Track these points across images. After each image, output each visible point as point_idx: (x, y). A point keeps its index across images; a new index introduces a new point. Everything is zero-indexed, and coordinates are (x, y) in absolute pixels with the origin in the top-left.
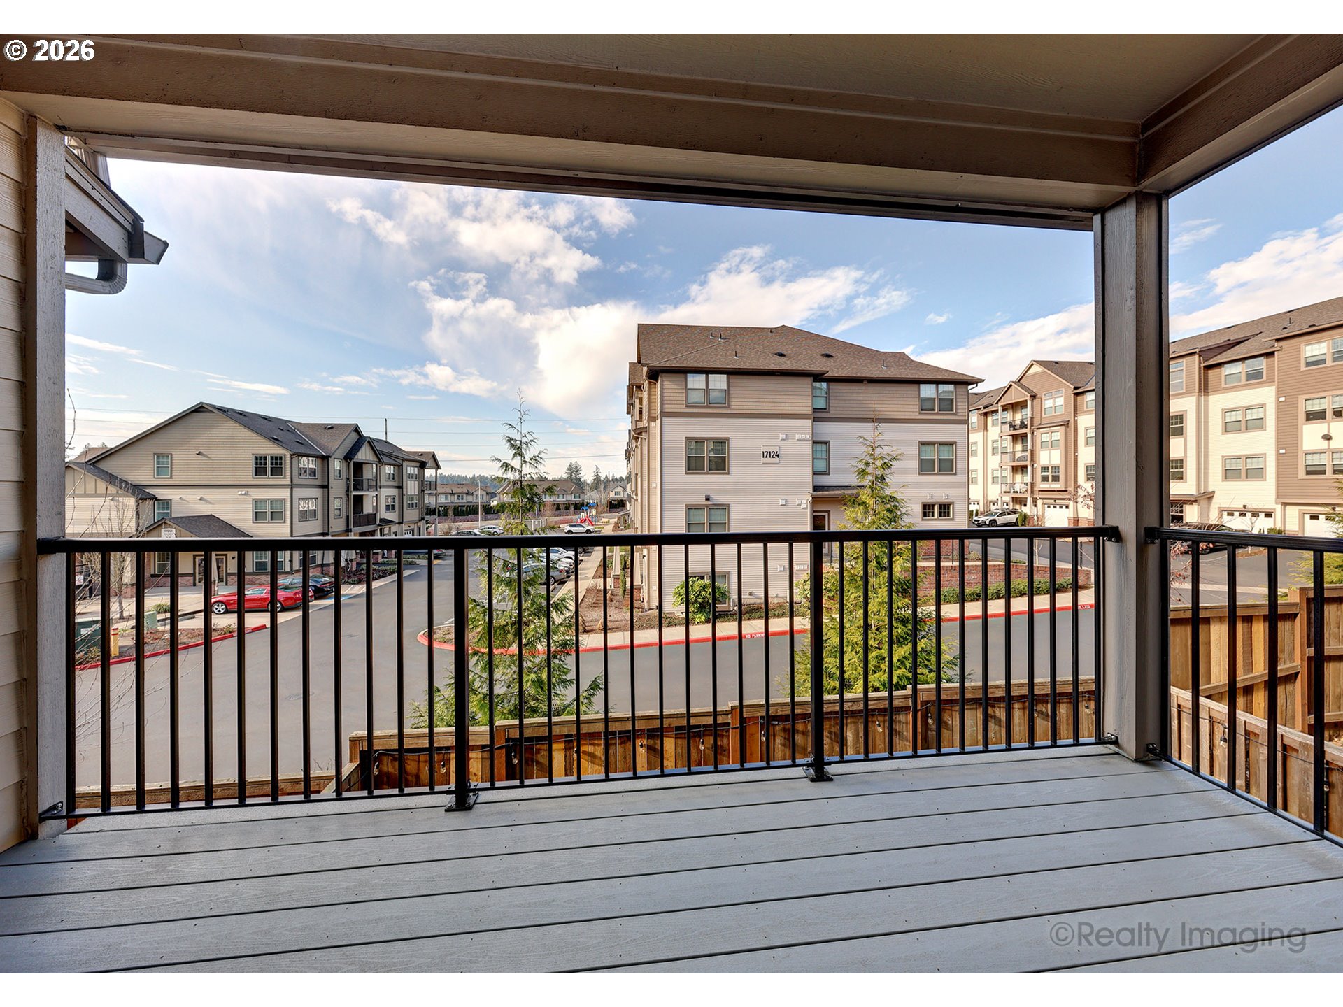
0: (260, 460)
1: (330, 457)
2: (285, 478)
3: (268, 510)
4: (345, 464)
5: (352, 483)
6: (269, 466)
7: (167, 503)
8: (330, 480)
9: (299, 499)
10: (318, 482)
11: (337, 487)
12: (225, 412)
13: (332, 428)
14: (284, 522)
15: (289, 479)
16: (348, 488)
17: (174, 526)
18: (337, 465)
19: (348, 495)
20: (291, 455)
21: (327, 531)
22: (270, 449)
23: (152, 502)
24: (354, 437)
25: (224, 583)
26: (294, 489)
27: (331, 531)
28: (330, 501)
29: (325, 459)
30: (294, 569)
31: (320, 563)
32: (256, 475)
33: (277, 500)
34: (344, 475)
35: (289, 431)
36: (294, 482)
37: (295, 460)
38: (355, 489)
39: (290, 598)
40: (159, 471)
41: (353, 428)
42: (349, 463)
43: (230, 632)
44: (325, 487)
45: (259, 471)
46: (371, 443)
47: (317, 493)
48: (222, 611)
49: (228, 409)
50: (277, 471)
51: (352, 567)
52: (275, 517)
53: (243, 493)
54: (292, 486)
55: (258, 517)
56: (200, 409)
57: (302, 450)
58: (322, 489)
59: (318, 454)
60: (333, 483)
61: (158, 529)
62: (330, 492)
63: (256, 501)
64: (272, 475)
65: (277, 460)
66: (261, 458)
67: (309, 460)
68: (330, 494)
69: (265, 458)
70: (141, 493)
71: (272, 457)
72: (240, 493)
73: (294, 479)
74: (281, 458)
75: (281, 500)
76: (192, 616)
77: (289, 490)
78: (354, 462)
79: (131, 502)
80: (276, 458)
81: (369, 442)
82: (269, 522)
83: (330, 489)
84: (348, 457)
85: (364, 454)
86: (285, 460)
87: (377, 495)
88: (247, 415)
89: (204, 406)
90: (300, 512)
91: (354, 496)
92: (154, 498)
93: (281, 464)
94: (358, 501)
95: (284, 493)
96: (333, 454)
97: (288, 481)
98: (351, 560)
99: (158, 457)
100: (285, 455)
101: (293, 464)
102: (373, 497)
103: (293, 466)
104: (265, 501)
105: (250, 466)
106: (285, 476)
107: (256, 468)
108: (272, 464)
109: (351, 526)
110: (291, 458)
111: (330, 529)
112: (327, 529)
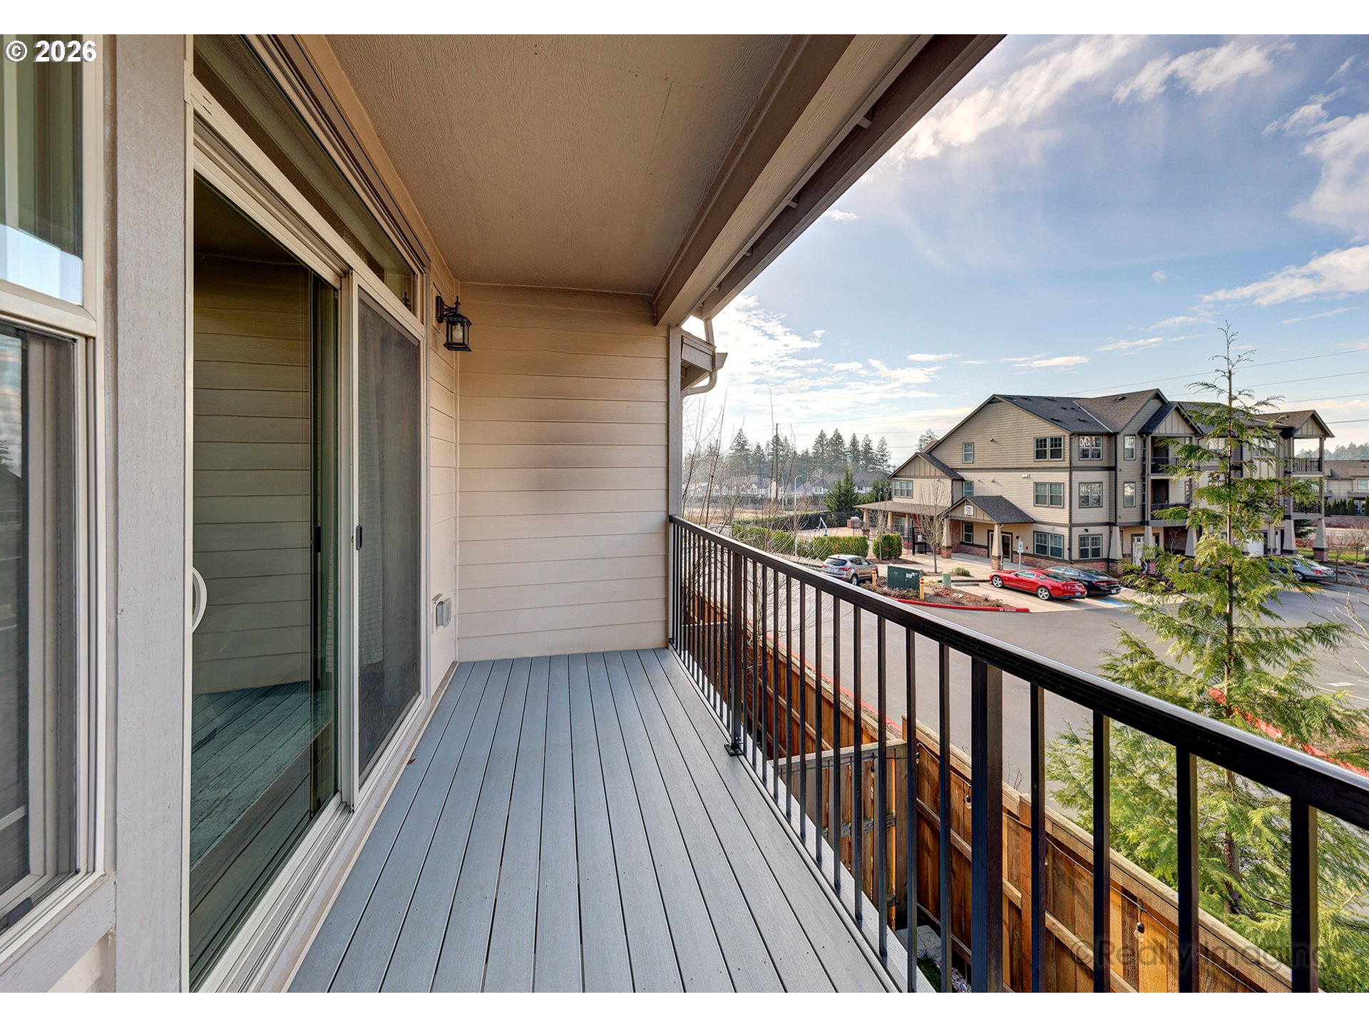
0: (1041, 443)
1: (1118, 433)
2: (1064, 461)
3: (1048, 494)
4: (1140, 442)
5: (1149, 463)
6: (1048, 448)
7: (970, 484)
8: (1118, 462)
9: (1080, 483)
10: (1104, 463)
11: (1129, 469)
12: (1012, 399)
13: (1123, 398)
14: (1063, 508)
15: (1068, 462)
16: (1144, 470)
17: (973, 504)
18: (1128, 443)
19: (1144, 479)
20: (1070, 435)
21: (1114, 521)
22: (1050, 431)
23: (961, 482)
24: (1156, 405)
25: (1010, 560)
26: (1074, 473)
27: (1119, 521)
28: (1118, 486)
29: (1112, 436)
30: (1073, 558)
31: (1105, 556)
32: (1037, 458)
33: (1056, 484)
34: (1138, 455)
35: (1073, 409)
36: (1074, 465)
37: (1075, 439)
38: (1155, 469)
39: (1058, 588)
40: (966, 457)
41: (1151, 395)
42: (1144, 441)
43: (998, 606)
44: (1112, 469)
45: (1040, 455)
46: (1179, 408)
47: (1102, 476)
48: (1000, 586)
49: (1014, 396)
50: (1056, 454)
51: (1148, 570)
52: (1055, 501)
53: (1026, 476)
54: (1071, 469)
55: (1039, 500)
56: (993, 400)
57: (1084, 428)
58: (1108, 472)
59: (1104, 431)
60: (1121, 464)
61: (962, 505)
62: (1118, 475)
63: (1036, 484)
64: (1051, 457)
65: (1056, 442)
66: (1041, 440)
67: (1091, 439)
68: (1118, 478)
69: (1045, 440)
70: (953, 474)
71: (1052, 439)
72: (1023, 476)
73: (1073, 462)
74: (1060, 439)
75: (1060, 484)
76: (977, 583)
77: (1068, 473)
78: (1153, 438)
79: (949, 482)
80: (1056, 440)
81: (1177, 409)
82: (1048, 507)
83: (1119, 473)
84: (1143, 433)
85: (1170, 426)
86: (1064, 442)
87: (1190, 479)
88: (1032, 399)
89: (996, 397)
90: (1081, 497)
91: (1153, 480)
92: (962, 480)
93: (1060, 446)
94: (1161, 488)
95: (1063, 477)
96: (1122, 430)
97: (1067, 464)
98: (1148, 561)
99: (965, 445)
100: (1064, 436)
101: (1073, 445)
102: (1186, 482)
103: (1073, 448)
104: (1045, 484)
105: (1031, 449)
106: (1064, 458)
107: (1037, 451)
108: (1052, 446)
109: (1148, 518)
110: (1071, 439)
111: (1118, 519)
112: (1114, 518)
